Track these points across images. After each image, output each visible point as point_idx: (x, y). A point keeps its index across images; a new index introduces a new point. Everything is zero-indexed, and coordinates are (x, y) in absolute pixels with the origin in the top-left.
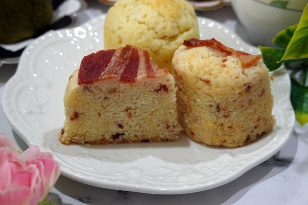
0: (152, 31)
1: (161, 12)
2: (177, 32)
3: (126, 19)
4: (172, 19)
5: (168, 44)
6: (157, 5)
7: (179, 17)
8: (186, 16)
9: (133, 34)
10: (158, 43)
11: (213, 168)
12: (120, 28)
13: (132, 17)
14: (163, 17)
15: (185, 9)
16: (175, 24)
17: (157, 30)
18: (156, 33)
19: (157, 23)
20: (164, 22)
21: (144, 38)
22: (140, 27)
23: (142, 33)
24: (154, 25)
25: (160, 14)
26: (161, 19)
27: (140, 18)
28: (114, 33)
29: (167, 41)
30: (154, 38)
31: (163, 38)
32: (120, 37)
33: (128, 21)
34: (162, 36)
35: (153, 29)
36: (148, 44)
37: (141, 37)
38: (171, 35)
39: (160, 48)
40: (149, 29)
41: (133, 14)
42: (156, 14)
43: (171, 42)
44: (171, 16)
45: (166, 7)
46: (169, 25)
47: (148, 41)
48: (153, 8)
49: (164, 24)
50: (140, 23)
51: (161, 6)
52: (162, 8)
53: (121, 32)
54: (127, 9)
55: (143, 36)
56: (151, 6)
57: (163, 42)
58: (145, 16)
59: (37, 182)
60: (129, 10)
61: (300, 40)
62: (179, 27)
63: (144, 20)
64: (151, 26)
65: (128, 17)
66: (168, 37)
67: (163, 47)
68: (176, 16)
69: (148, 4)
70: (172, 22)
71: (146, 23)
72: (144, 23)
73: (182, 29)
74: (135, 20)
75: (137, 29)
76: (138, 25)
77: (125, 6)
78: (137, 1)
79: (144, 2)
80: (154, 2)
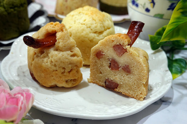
0: (89, 29)
1: (94, 18)
2: (103, 29)
3: (74, 22)
4: (100, 22)
5: (98, 36)
6: (91, 14)
7: (104, 21)
8: (108, 21)
9: (78, 30)
10: (93, 35)
12: (70, 27)
13: (77, 21)
14: (95, 21)
15: (107, 17)
16: (102, 25)
17: (92, 28)
18: (91, 30)
19: (92, 24)
20: (96, 23)
22: (82, 26)
23: (83, 30)
24: (90, 25)
25: (93, 19)
26: (94, 22)
27: (82, 21)
29: (98, 35)
30: (91, 33)
31: (95, 32)
32: (71, 33)
33: (75, 23)
34: (95, 31)
35: (90, 27)
36: (87, 36)
37: (82, 32)
38: (100, 31)
39: (94, 38)
40: (87, 27)
41: (77, 20)
42: (91, 19)
43: (100, 35)
44: (100, 21)
45: (96, 16)
46: (99, 25)
47: (87, 34)
48: (89, 16)
49: (96, 25)
51: (94, 15)
52: (94, 16)
54: (74, 17)
55: (84, 32)
56: (88, 15)
57: (95, 35)
58: (85, 20)
59: (22, 103)
60: (76, 18)
61: (171, 30)
62: (104, 27)
63: (84, 23)
64: (88, 26)
65: (75, 21)
66: (98, 32)
67: (96, 38)
68: (102, 20)
69: (86, 14)
70: (101, 24)
71: (86, 24)
72: (84, 24)
73: (106, 28)
74: (79, 23)
75: (81, 27)
76: (81, 25)
77: (73, 16)
78: (80, 13)
79: (83, 14)
80: (89, 13)
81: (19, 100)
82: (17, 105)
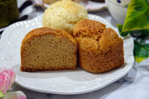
0: (65, 20)
1: (69, 11)
2: (77, 20)
4: (75, 14)
5: (73, 26)
6: (67, 7)
7: (78, 13)
8: (81, 12)
9: (56, 21)
10: (68, 25)
11: (92, 84)
12: (50, 19)
13: (56, 14)
14: (70, 13)
15: (81, 9)
16: (76, 16)
17: (67, 19)
18: (67, 21)
19: (67, 16)
20: (71, 15)
21: (61, 23)
23: (60, 21)
24: (66, 17)
26: (69, 14)
27: (59, 14)
28: (47, 21)
29: (72, 25)
30: (66, 23)
31: (71, 23)
32: (50, 23)
33: (53, 15)
34: (70, 22)
35: (65, 19)
36: (63, 26)
37: (59, 23)
38: (74, 22)
39: (69, 28)
40: (63, 19)
41: (56, 12)
42: (67, 11)
44: (74, 12)
45: (72, 8)
46: (73, 16)
47: (63, 24)
48: (65, 9)
49: (71, 16)
50: (59, 16)
51: (69, 8)
52: (69, 9)
53: (50, 20)
54: (53, 10)
55: (61, 22)
57: (70, 25)
58: (62, 13)
60: (54, 10)
61: (129, 22)
62: (78, 18)
63: (61, 15)
64: (64, 17)
65: (54, 13)
66: (73, 23)
67: (71, 27)
68: (76, 12)
69: (63, 7)
70: (75, 15)
72: (61, 16)
73: (80, 18)
74: (57, 15)
75: (58, 19)
76: (58, 17)
77: (52, 8)
78: (58, 6)
79: (61, 6)
80: (66, 6)
81: (5, 77)
82: (4, 79)
